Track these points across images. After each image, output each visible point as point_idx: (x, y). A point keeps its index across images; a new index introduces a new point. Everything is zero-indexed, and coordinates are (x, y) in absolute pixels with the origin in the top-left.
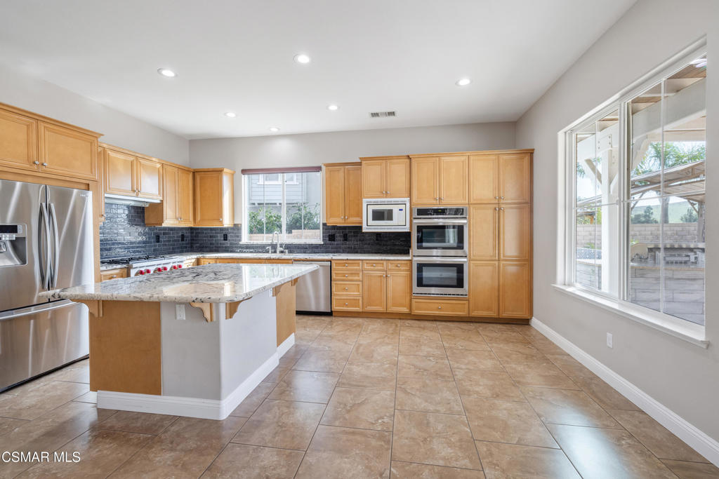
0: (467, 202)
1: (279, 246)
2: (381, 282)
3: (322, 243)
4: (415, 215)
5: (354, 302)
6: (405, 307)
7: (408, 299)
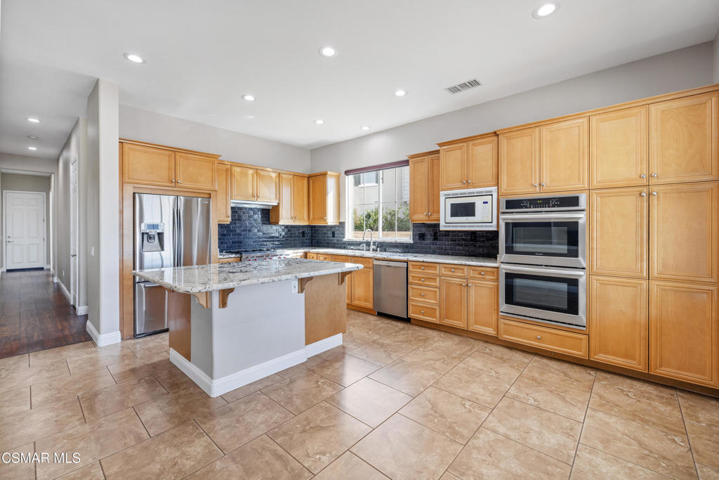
0: (586, 186)
1: (372, 244)
2: (461, 291)
3: (412, 242)
4: (503, 209)
5: (431, 311)
6: (491, 327)
7: (494, 317)
